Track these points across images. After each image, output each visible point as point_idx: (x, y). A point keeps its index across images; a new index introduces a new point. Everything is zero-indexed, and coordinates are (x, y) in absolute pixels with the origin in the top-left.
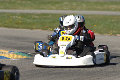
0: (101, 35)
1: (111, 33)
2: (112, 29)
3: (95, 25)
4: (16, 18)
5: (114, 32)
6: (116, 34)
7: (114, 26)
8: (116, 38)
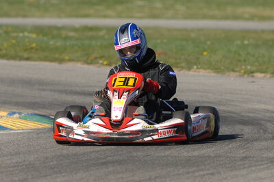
0: (220, 75)
1: (243, 71)
2: (245, 61)
3: (205, 53)
4: (24, 36)
5: (249, 67)
6: (252, 72)
7: (248, 54)
8: (253, 82)
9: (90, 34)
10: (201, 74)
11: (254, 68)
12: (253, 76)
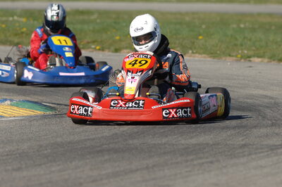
0: (216, 60)
1: (239, 56)
2: (242, 45)
3: (200, 37)
4: (14, 20)
5: (246, 52)
6: (249, 57)
7: (245, 38)
8: (250, 67)
9: (81, 17)
10: (197, 59)
11: (251, 53)
12: (250, 61)
